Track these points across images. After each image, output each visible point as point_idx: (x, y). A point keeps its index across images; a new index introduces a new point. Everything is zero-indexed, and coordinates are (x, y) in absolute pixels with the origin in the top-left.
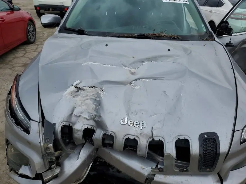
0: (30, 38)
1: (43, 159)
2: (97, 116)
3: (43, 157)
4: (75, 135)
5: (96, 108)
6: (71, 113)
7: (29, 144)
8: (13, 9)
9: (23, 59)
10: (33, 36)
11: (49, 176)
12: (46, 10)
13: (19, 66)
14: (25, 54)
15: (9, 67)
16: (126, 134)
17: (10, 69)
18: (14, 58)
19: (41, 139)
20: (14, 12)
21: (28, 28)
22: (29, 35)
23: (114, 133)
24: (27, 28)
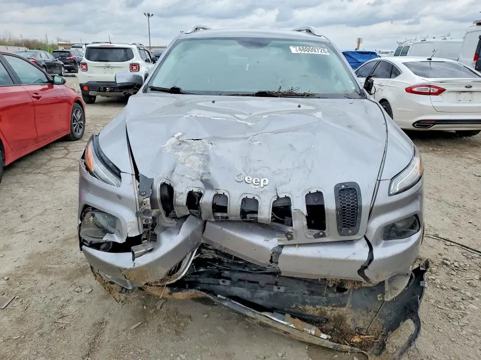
0: (76, 130)
1: (138, 217)
2: (205, 174)
3: (137, 214)
4: (177, 200)
5: (203, 165)
6: (172, 170)
7: (118, 199)
8: (53, 81)
9: (65, 160)
10: (80, 127)
11: (141, 249)
12: (99, 91)
13: (59, 170)
14: (67, 154)
15: (43, 172)
16: (243, 192)
17: (45, 174)
18: (50, 160)
19: (136, 191)
20: (54, 86)
21: (74, 115)
22: (74, 125)
23: (227, 192)
24: (72, 113)
